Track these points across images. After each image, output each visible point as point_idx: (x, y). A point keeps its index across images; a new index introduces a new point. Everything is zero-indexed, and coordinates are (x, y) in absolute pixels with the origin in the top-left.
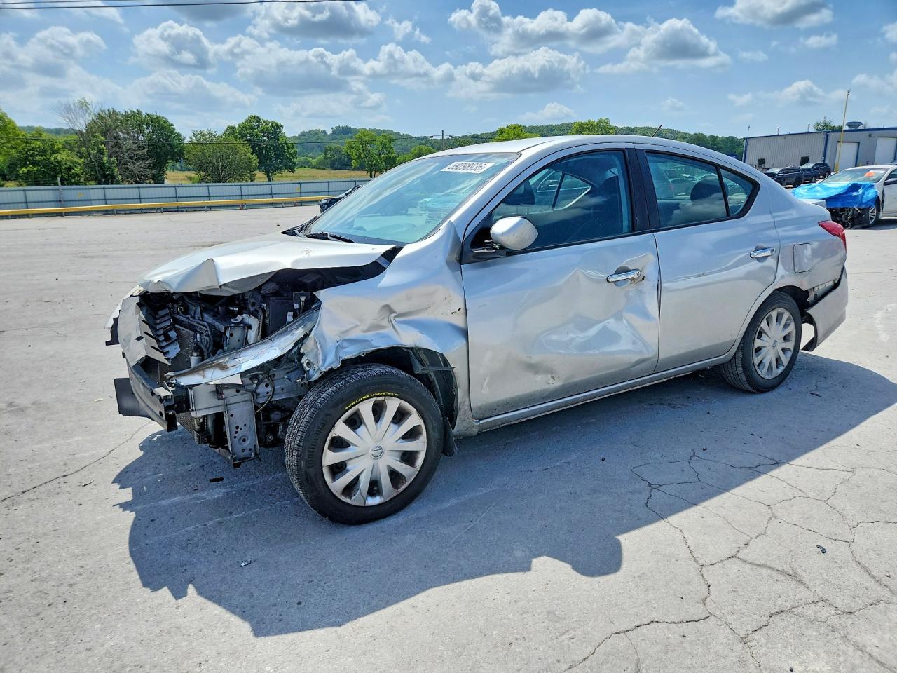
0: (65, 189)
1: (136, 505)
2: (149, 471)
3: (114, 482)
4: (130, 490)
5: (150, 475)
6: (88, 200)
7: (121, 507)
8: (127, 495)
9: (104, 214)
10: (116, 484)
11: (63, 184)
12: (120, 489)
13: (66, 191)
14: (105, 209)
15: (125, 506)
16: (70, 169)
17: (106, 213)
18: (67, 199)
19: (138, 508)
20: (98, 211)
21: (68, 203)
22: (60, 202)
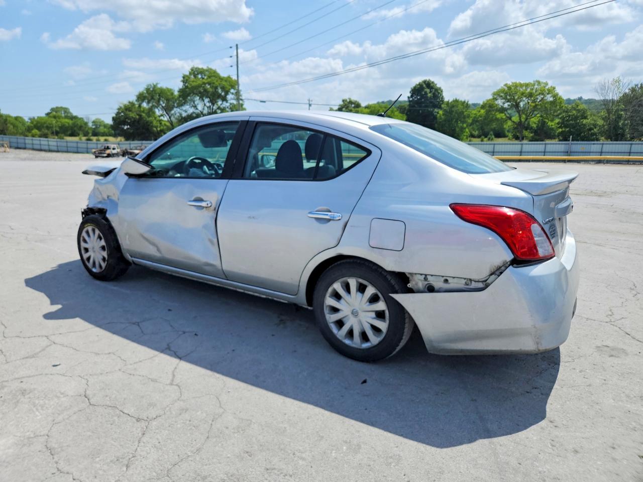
0: (573, 144)
6: (588, 152)
9: (597, 163)
11: (572, 140)
13: (574, 145)
14: (599, 159)
16: (591, 129)
17: (599, 162)
18: (573, 151)
20: (593, 161)
21: (573, 153)
22: (567, 153)
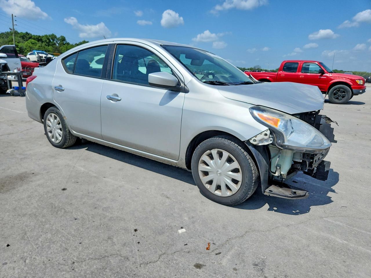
1: (329, 189)
2: (315, 198)
3: (332, 201)
4: (328, 195)
5: (316, 196)
7: (335, 191)
8: (330, 194)
10: (332, 200)
12: (331, 198)
15: (333, 191)
19: (329, 188)
